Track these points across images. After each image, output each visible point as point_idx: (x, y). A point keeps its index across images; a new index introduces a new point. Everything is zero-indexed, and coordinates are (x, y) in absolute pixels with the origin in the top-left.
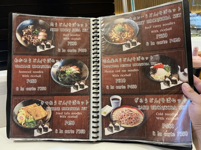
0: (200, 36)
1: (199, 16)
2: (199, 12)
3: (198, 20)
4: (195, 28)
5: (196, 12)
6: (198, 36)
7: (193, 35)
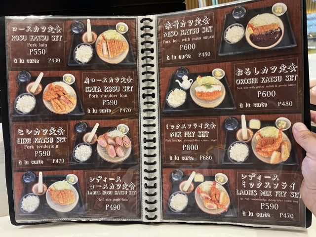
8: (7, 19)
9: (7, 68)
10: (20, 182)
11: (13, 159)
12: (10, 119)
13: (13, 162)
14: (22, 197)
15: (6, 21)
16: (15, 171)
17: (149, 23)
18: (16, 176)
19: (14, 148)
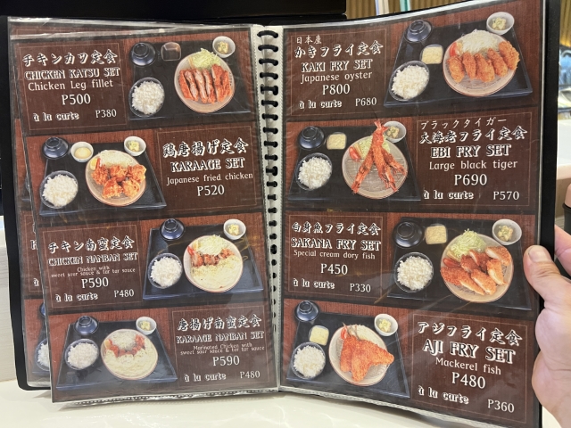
8: (12, 23)
9: (13, 113)
10: (35, 316)
11: (23, 276)
12: (19, 205)
13: (24, 280)
14: (39, 343)
15: (9, 26)
16: (27, 298)
17: (271, 40)
18: (28, 306)
19: (25, 256)
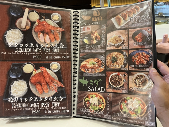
0: (168, 23)
1: (166, 5)
2: (166, 1)
3: (165, 8)
4: (163, 16)
5: (163, 1)
6: (166, 23)
7: (162, 23)
